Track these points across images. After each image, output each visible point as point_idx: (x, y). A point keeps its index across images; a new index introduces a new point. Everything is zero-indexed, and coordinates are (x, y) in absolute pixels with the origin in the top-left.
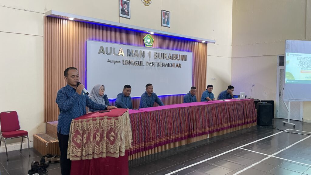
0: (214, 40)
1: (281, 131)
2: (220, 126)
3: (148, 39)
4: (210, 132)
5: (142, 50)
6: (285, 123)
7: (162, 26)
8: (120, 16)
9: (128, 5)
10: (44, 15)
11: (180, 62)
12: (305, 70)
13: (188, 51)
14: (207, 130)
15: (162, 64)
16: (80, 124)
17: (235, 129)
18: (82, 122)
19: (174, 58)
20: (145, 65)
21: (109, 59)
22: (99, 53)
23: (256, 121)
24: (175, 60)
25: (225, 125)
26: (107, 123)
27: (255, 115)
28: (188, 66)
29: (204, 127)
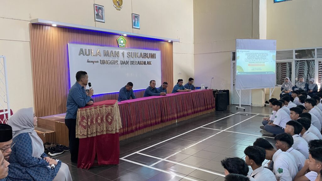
0: (178, 39)
1: (234, 113)
2: (186, 113)
3: (122, 41)
4: (178, 118)
5: (117, 51)
6: (237, 108)
7: (133, 28)
8: (95, 21)
9: (102, 10)
10: (29, 22)
11: (150, 60)
12: (252, 63)
13: (156, 50)
14: (176, 115)
15: (134, 62)
16: (84, 111)
17: (197, 115)
18: (86, 110)
19: (145, 57)
20: (120, 63)
21: (88, 60)
22: (80, 55)
23: (214, 108)
24: (145, 58)
25: (190, 111)
26: (105, 110)
27: (214, 103)
28: (157, 62)
29: (173, 113)
